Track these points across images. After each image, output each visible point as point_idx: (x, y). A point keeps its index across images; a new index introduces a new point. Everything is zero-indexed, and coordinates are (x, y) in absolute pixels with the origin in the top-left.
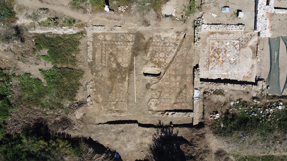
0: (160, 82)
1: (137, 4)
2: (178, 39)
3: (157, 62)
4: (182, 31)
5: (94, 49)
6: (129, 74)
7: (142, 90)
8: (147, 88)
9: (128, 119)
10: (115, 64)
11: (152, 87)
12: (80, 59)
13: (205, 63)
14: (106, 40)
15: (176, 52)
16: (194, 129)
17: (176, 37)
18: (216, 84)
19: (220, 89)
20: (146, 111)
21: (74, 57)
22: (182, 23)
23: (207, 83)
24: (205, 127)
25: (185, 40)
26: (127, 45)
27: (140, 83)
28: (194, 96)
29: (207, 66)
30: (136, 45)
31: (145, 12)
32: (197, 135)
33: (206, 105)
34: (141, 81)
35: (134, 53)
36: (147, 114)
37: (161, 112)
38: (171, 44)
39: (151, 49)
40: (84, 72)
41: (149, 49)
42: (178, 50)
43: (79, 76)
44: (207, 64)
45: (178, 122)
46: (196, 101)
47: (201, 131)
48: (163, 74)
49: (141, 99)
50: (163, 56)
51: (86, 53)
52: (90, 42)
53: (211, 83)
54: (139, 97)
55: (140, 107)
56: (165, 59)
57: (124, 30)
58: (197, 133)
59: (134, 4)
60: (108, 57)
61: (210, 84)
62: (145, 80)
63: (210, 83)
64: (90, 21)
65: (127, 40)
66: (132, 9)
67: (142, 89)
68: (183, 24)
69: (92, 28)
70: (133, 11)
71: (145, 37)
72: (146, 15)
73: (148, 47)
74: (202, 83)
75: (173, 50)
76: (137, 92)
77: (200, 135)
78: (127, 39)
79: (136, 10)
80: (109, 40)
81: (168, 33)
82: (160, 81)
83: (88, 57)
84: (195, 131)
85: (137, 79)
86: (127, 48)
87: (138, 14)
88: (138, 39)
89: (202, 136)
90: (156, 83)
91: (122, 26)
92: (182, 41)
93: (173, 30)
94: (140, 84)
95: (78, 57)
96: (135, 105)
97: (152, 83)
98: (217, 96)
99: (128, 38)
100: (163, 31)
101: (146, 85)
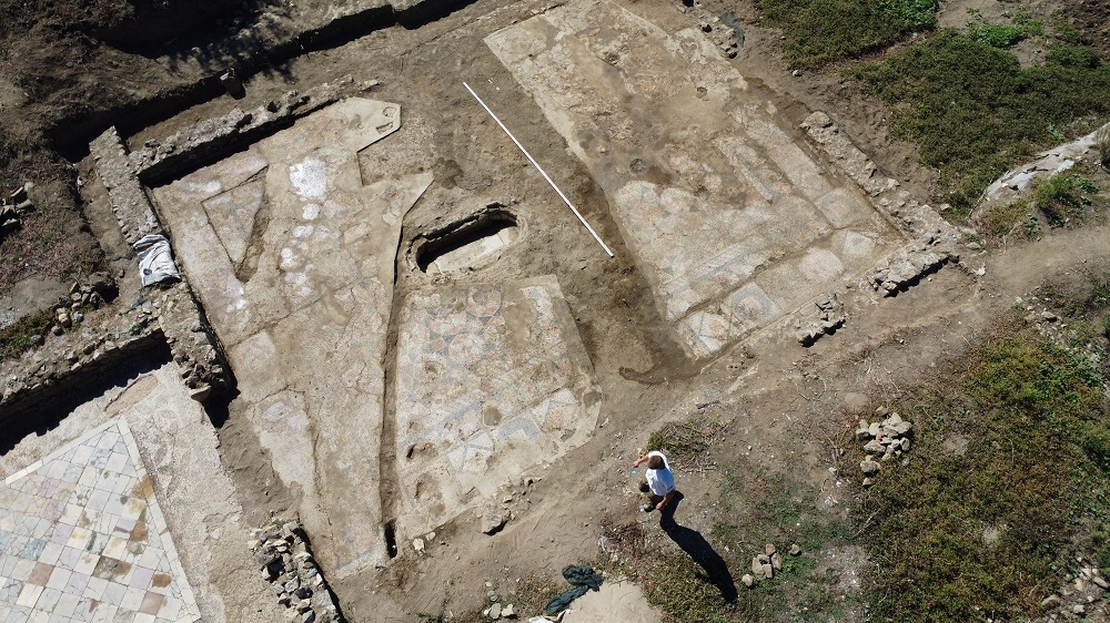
0: (394, 219)
1: (824, 522)
2: (423, 496)
3: (471, 300)
4: (426, 556)
5: (839, 175)
6: (580, 170)
7: (469, 141)
8: (451, 164)
9: (457, 16)
10: (683, 169)
11: (426, 179)
12: (861, 103)
13: (179, 458)
14: (822, 247)
15: (393, 413)
16: (102, 102)
17: (439, 496)
18: (50, 369)
19: (18, 357)
20: (391, 81)
21: (894, 99)
22: (457, 603)
23: (110, 345)
24: (40, 133)
25: (376, 509)
26: (693, 286)
27: (497, 168)
28: (166, 247)
29: (153, 448)
30: (647, 318)
31: (741, 508)
32: (72, 81)
33: (78, 236)
34: (498, 178)
35: (630, 270)
36: (381, 69)
37: (313, 102)
38: (451, 436)
39: (553, 339)
40: (794, 67)
41: (563, 336)
42: (387, 430)
43: (802, 43)
44: (158, 460)
45: (204, 110)
46: (141, 229)
47: (52, 109)
48: (404, 263)
49: (447, 109)
50: (459, 347)
51: (860, 140)
52: (886, 191)
53: (86, 359)
54: (462, 112)
55: (431, 76)
56: (434, 336)
57: (773, 340)
58: (72, 91)
59: (841, 505)
60: (741, 180)
61: (89, 351)
62: (480, 191)
63: (96, 355)
64: (981, 271)
65: (712, 307)
66: (832, 470)
67: (472, 147)
68: (445, 602)
69: (942, 248)
70: (812, 459)
71: (634, 384)
72: (715, 492)
73: (577, 339)
74: (145, 324)
75: (418, 409)
76: (486, 121)
77: (55, 90)
78: (720, 312)
79: (797, 477)
80: (802, 254)
81: (510, 488)
82: (397, 224)
83: (833, 128)
84: (91, 99)
85: (528, 171)
86: (682, 269)
87: (774, 463)
88: (660, 350)
89: (38, 86)
90: (414, 207)
91: (800, 354)
92: (387, 496)
93: (486, 528)
94: (494, 161)
95: (878, 108)
96: (462, 74)
97: (436, 192)
98: (21, 312)
99: (720, 319)
100: (546, 484)
101: (461, 172)
